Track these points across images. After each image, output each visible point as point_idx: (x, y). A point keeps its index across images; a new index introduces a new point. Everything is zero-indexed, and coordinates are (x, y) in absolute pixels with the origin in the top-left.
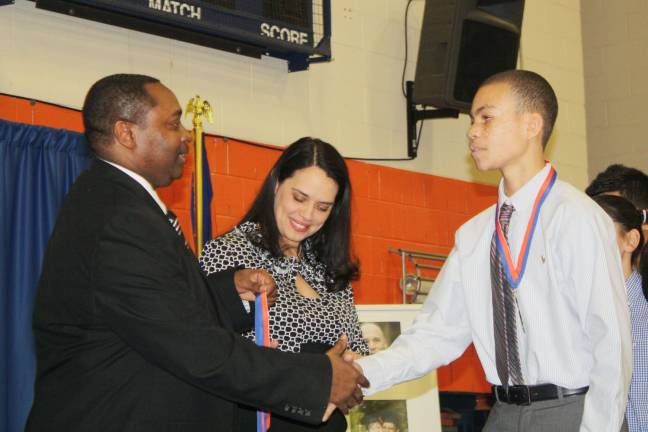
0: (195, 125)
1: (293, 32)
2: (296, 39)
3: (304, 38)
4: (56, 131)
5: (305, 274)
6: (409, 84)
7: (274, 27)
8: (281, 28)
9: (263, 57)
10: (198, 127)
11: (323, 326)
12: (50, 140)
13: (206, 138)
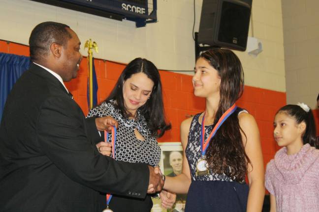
0: (89, 54)
1: (138, 8)
2: (139, 11)
3: (143, 11)
4: (19, 56)
5: (139, 128)
6: (196, 33)
7: (128, 5)
8: (132, 6)
9: (123, 20)
10: (90, 55)
11: (147, 155)
12: (16, 61)
13: (95, 60)
